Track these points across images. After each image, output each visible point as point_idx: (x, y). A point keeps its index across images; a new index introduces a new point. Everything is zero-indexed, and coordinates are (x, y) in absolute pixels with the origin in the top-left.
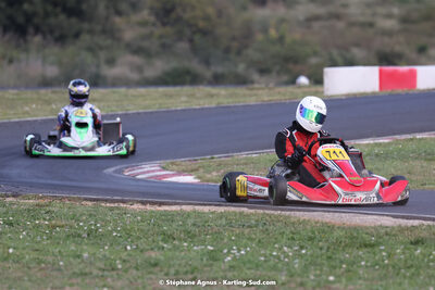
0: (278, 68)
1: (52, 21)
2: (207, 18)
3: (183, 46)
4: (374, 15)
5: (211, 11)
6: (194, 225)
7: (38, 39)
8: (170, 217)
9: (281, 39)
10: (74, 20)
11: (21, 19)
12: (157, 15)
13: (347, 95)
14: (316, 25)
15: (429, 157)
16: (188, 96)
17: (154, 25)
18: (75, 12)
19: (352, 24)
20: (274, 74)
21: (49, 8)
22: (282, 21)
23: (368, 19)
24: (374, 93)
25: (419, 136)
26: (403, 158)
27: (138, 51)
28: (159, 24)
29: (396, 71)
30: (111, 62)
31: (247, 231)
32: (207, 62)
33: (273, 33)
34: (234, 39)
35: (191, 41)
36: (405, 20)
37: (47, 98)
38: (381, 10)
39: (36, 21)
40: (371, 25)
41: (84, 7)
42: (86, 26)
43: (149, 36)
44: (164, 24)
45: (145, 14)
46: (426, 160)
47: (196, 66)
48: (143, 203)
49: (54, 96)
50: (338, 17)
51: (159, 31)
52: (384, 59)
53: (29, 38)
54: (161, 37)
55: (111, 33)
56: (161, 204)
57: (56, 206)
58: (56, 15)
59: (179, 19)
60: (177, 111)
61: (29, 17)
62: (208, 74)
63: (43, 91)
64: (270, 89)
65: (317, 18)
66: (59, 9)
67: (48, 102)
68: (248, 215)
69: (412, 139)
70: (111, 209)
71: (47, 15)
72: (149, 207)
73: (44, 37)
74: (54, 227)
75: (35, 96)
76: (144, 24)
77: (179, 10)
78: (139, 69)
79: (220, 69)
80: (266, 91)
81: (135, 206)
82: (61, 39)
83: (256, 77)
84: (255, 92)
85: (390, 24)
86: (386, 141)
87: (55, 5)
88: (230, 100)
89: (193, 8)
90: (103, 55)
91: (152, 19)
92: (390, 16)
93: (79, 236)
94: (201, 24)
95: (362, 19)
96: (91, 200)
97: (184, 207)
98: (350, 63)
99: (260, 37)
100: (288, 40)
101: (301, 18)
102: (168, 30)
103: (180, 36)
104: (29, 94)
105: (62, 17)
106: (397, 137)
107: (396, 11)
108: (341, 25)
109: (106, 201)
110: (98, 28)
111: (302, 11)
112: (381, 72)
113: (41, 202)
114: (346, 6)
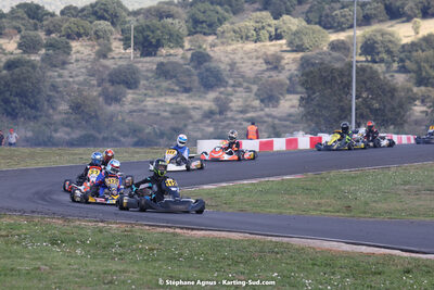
1: (24, 111)
4: (159, 110)
5: (96, 108)
7: (22, 119)
9: (123, 121)
10: (33, 111)
11: (9, 110)
12: (73, 109)
14: (135, 115)
17: (72, 114)
18: (33, 107)
19: (150, 114)
22: (121, 112)
23: (156, 112)
27: (68, 126)
28: (74, 113)
30: (56, 131)
32: (100, 133)
33: (120, 118)
34: (106, 120)
36: (172, 113)
38: (162, 109)
40: (158, 115)
41: (38, 105)
42: (39, 114)
43: (68, 119)
44: (76, 114)
47: (94, 133)
50: (144, 111)
51: (73, 117)
53: (18, 119)
54: (75, 119)
55: (48, 116)
58: (26, 109)
59: (83, 111)
61: (13, 110)
62: (100, 136)
65: (134, 111)
66: (27, 106)
71: (22, 108)
77: (83, 108)
78: (68, 134)
85: (166, 114)
87: (25, 104)
89: (89, 106)
90: (52, 127)
91: (71, 111)
92: (165, 111)
94: (93, 114)
95: (154, 112)
99: (115, 120)
100: (126, 121)
102: (78, 116)
105: (29, 109)
108: (145, 114)
111: (128, 107)
114: (145, 106)
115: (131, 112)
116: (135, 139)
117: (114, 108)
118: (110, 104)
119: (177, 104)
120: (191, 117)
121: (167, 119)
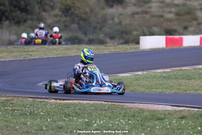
0: (118, 36)
1: (14, 14)
2: (86, 13)
3: (75, 26)
4: (164, 12)
5: (87, 10)
6: (79, 109)
7: (7, 23)
8: (68, 106)
9: (120, 23)
10: (24, 14)
12: (63, 12)
13: (151, 49)
14: (136, 16)
15: (188, 78)
16: (77, 49)
17: (61, 16)
18: (24, 10)
19: (154, 16)
20: (117, 39)
21: (13, 8)
22: (121, 14)
23: (160, 14)
24: (163, 48)
25: (184, 68)
26: (177, 78)
28: (63, 16)
29: (173, 38)
31: (103, 112)
32: (85, 34)
33: (116, 20)
34: (98, 23)
35: (78, 24)
36: (177, 14)
37: (11, 50)
38: (167, 10)
39: (6, 14)
40: (162, 16)
41: (29, 8)
42: (29, 16)
43: (59, 22)
44: (66, 16)
45: (57, 11)
46: (187, 79)
47: (80, 35)
48: (56, 99)
49: (14, 49)
50: (146, 13)
51: (63, 19)
52: (168, 32)
53: (3, 22)
54: (64, 22)
56: (64, 100)
57: (15, 101)
58: (16, 12)
59: (73, 14)
60: (71, 56)
61: (3, 13)
63: (9, 47)
64: (115, 46)
65: (137, 13)
66: (17, 9)
67: (12, 52)
68: (104, 105)
69: (180, 70)
70: (41, 102)
71: (11, 11)
72: (58, 101)
73: (10, 22)
74: (14, 110)
75: (6, 49)
76: (56, 16)
77: (73, 10)
79: (92, 37)
80: (113, 47)
81: (52, 101)
82: (18, 23)
83: (108, 40)
84: (108, 47)
85: (171, 16)
86: (169, 70)
88: (97, 51)
89: (79, 8)
91: (60, 13)
92: (170, 12)
93: (26, 114)
94: (83, 16)
95: (157, 14)
96: (31, 98)
97: (74, 101)
98: (152, 34)
99: (110, 22)
100: (123, 23)
101: (130, 13)
102: (68, 18)
103: (73, 22)
104: (3, 48)
105: (19, 12)
106: (174, 69)
107: (173, 10)
108: (148, 16)
109: (39, 98)
110: (35, 17)
111: (130, 9)
112: (166, 38)
113: (8, 98)
114: (150, 8)
115: (134, 14)
116: (122, 41)
117: (115, 10)
118: (112, 6)
119: (184, 5)
120: (195, 19)
121: (170, 20)
